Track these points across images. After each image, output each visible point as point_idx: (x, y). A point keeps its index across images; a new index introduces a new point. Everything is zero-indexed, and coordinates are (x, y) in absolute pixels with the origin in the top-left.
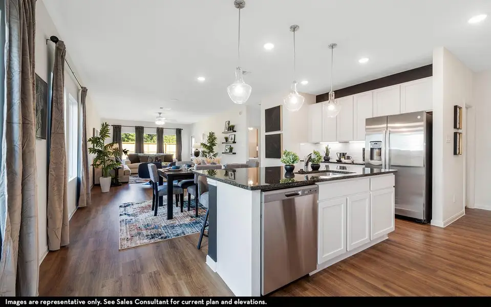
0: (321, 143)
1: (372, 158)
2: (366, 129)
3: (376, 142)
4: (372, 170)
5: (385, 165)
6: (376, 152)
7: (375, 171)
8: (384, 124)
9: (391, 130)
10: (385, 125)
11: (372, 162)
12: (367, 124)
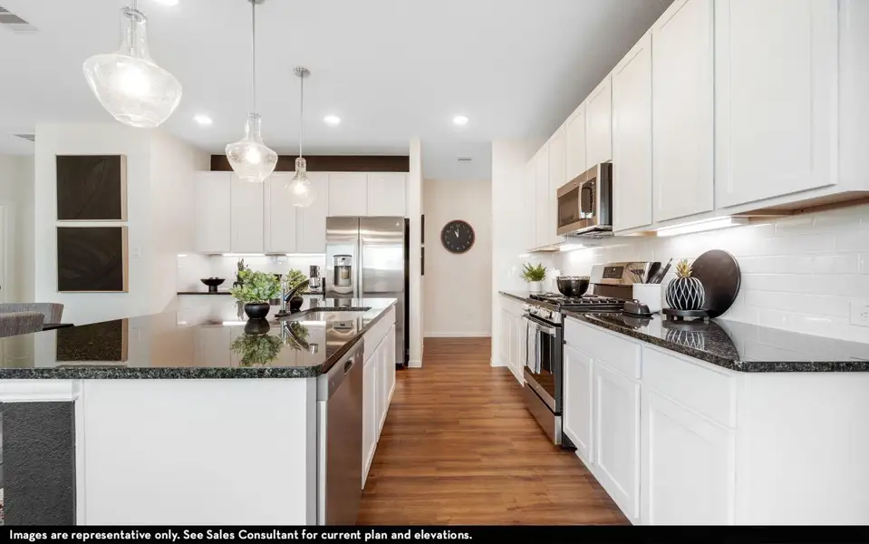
0: (224, 255)
1: (336, 282)
2: (327, 234)
3: (344, 257)
4: (336, 303)
5: (358, 292)
6: (342, 272)
7: (342, 303)
8: (354, 229)
9: (365, 239)
10: (356, 232)
11: (337, 289)
12: (329, 227)
